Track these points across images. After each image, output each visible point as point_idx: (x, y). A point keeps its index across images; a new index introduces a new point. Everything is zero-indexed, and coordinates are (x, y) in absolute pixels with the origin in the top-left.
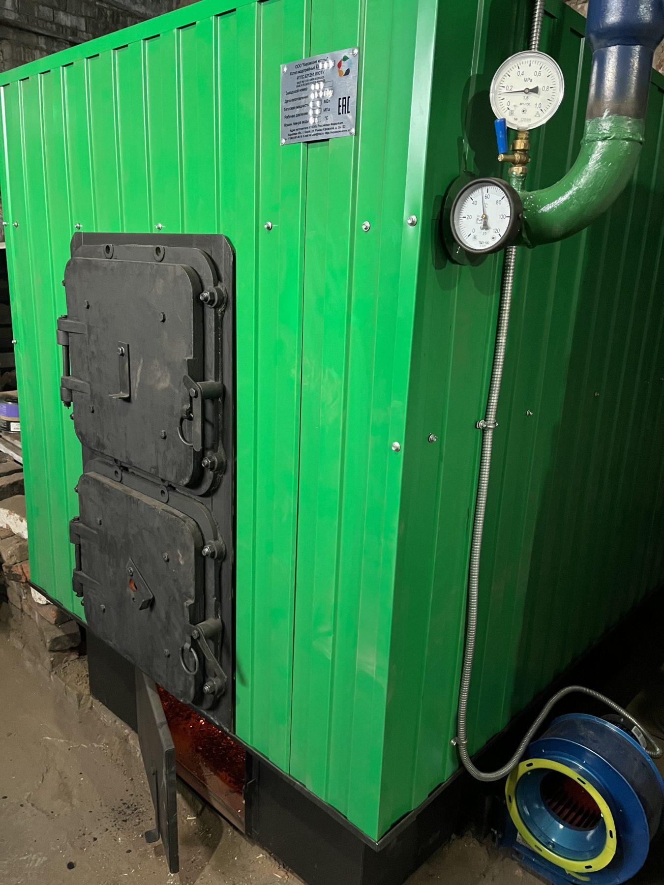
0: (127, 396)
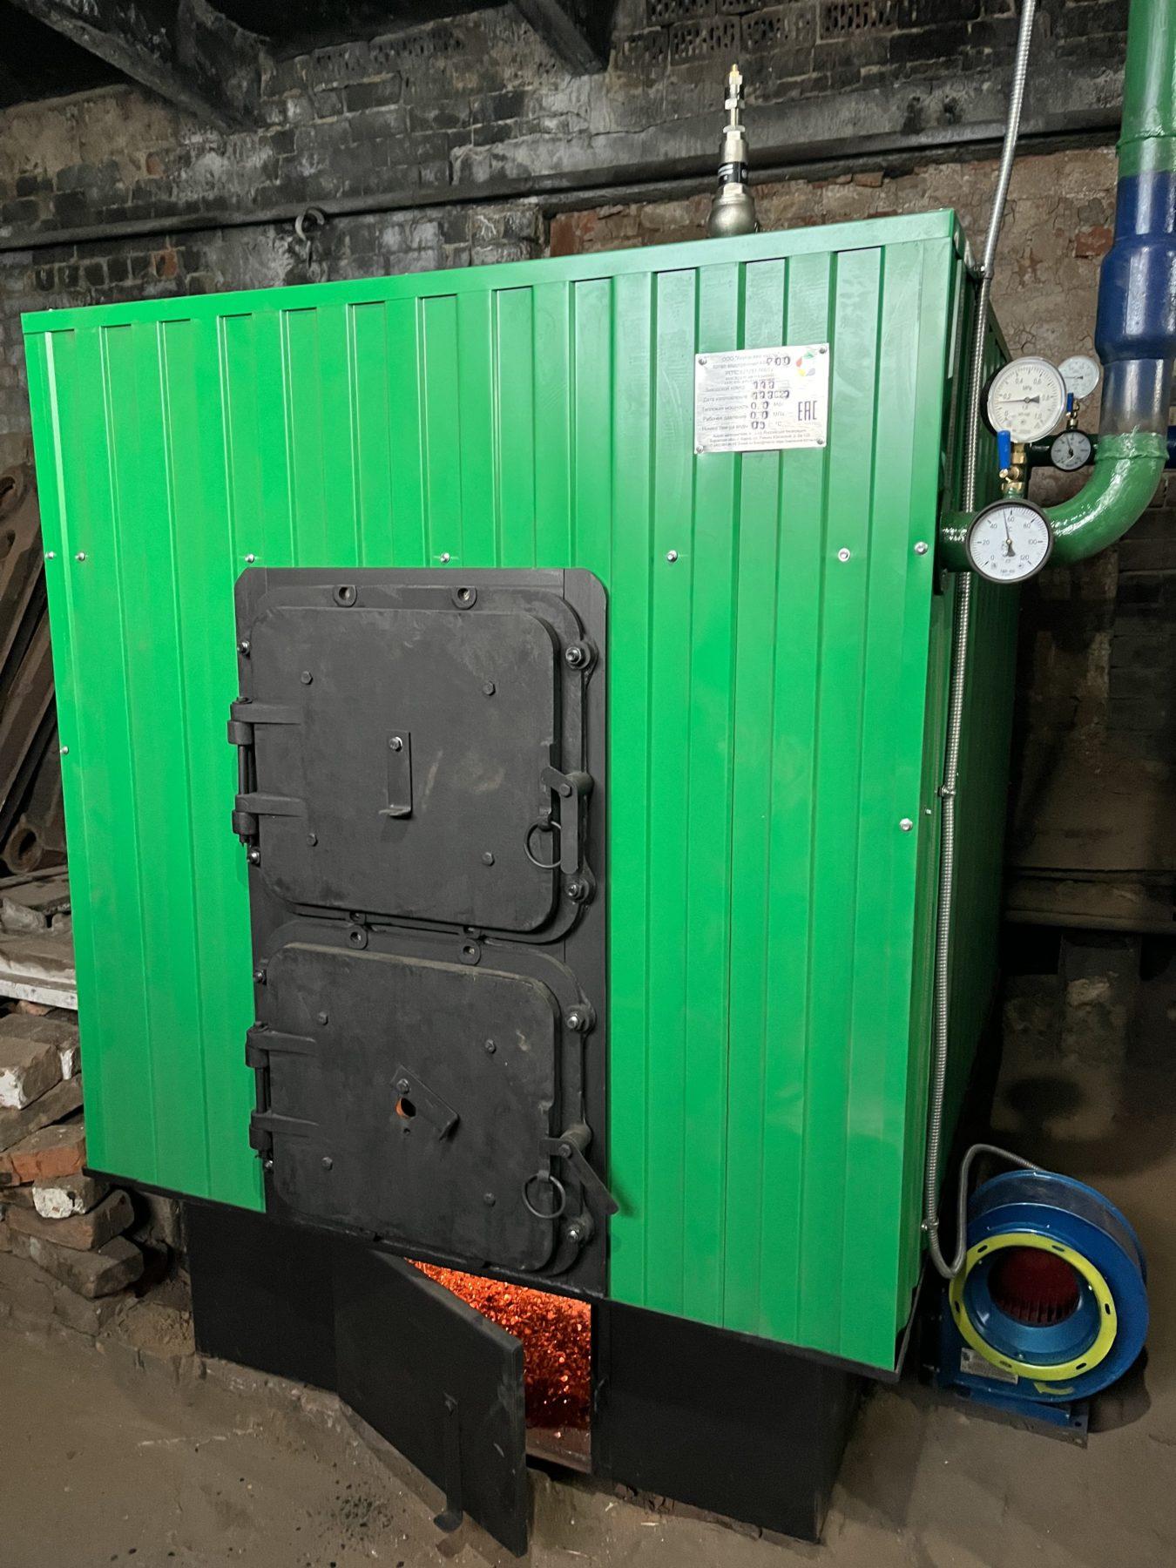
0: (407, 809)
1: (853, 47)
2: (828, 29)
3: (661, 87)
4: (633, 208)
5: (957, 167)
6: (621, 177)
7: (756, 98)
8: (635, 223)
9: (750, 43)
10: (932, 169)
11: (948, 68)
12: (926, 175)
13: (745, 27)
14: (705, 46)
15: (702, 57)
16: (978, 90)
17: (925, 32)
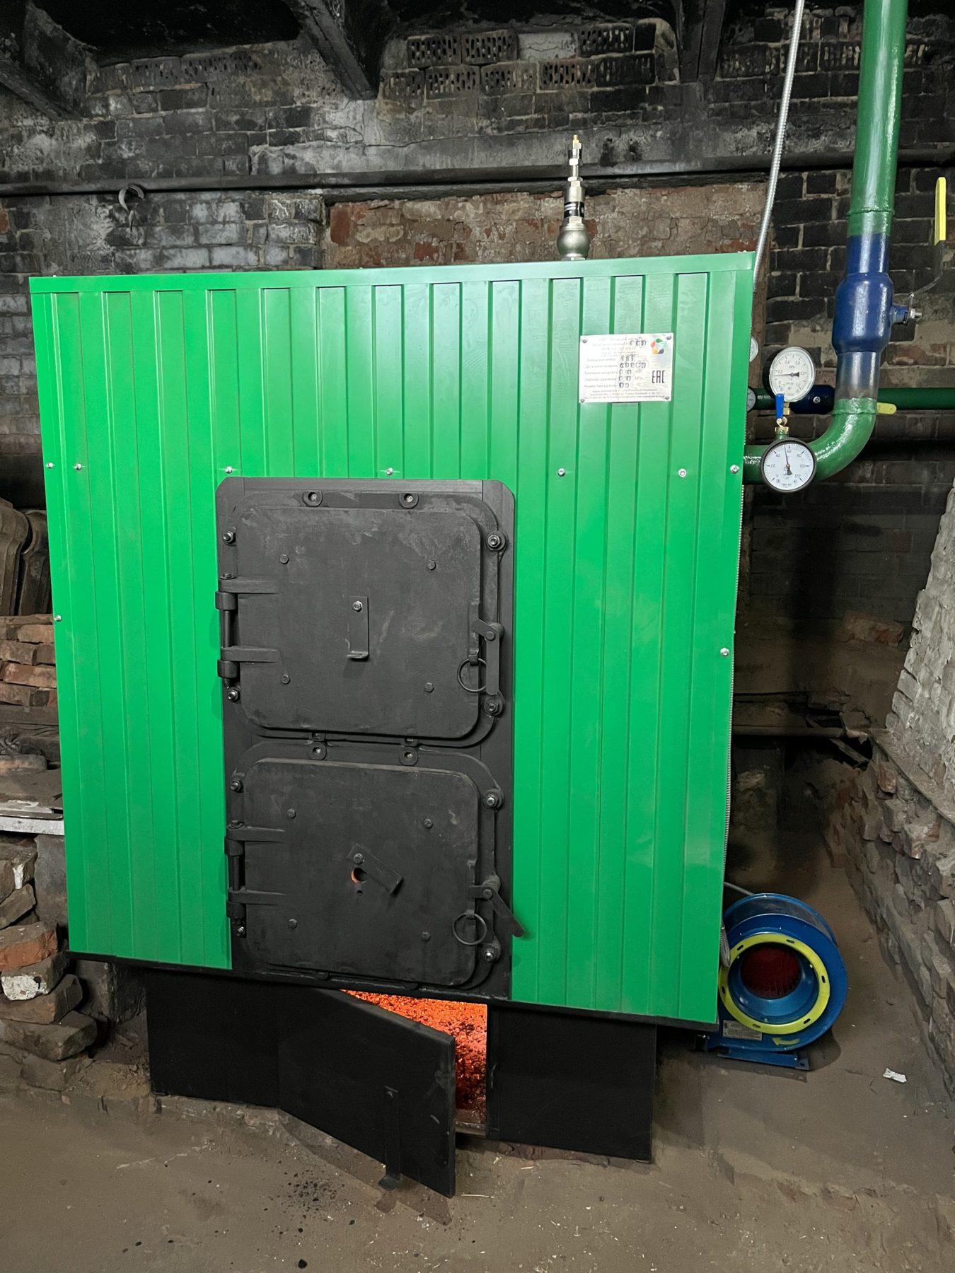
0: (365, 654)
1: (564, 98)
2: (545, 82)
3: (419, 114)
4: (397, 203)
5: (637, 191)
6: (391, 180)
7: (492, 129)
8: (398, 214)
9: (487, 87)
10: (619, 191)
11: (632, 119)
12: (615, 196)
13: (483, 75)
14: (452, 86)
15: (450, 95)
16: (654, 136)
17: (616, 90)
